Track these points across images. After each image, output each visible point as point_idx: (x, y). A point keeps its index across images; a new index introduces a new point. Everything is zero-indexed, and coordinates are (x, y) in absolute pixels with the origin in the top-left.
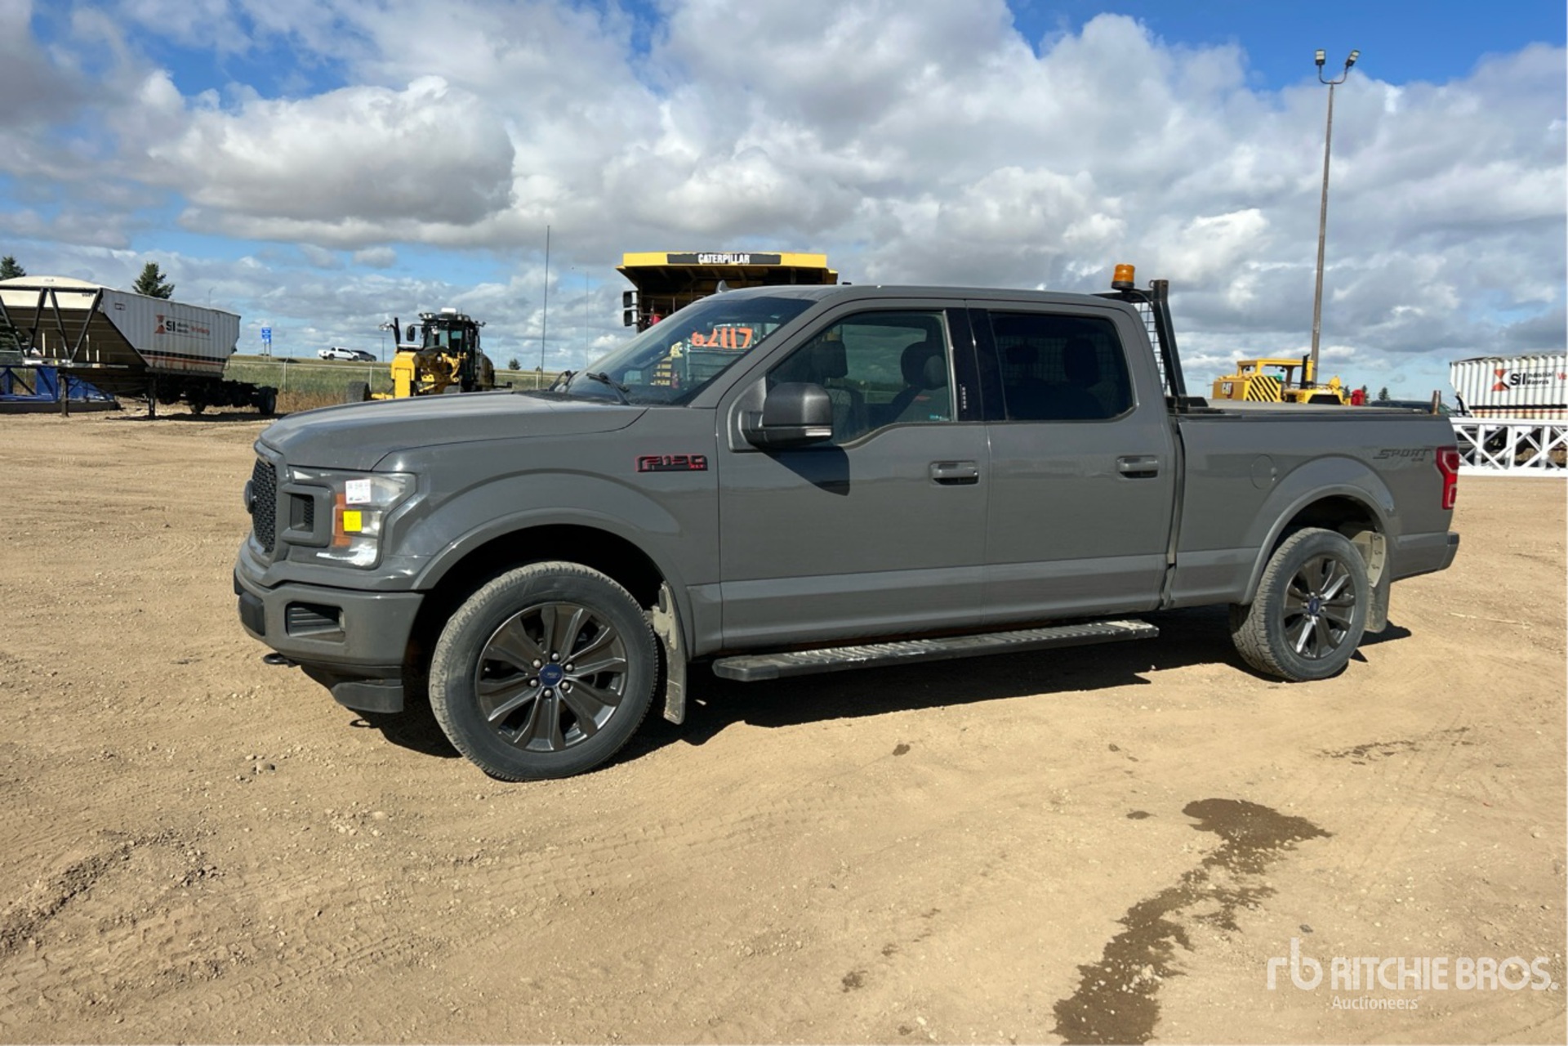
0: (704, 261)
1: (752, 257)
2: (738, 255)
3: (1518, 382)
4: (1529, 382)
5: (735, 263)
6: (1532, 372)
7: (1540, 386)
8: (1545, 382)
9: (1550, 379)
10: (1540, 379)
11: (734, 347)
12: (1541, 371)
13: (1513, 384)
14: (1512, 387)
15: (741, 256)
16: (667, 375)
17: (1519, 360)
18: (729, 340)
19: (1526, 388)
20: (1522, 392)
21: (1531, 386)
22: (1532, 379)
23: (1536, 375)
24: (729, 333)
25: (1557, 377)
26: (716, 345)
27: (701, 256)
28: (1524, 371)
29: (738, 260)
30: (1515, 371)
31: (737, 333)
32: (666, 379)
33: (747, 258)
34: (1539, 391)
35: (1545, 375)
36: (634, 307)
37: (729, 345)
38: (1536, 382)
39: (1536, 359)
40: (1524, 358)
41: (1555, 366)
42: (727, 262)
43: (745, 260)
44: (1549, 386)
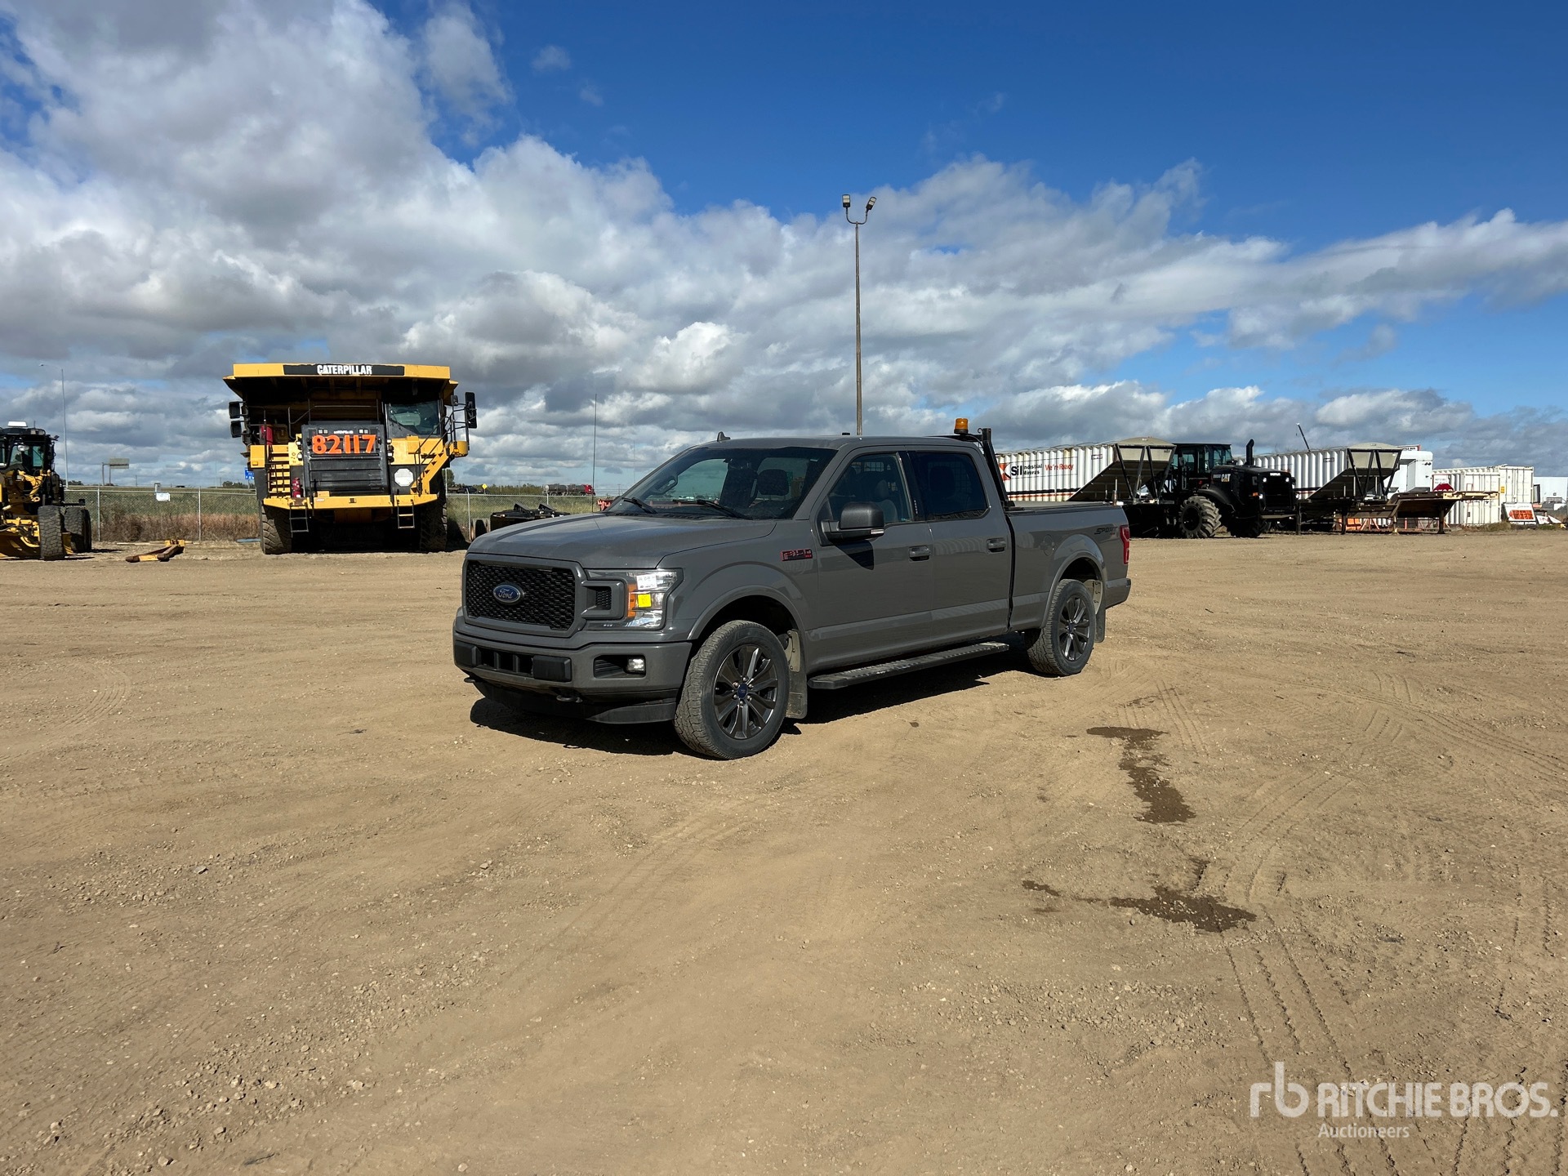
0: (324, 371)
1: (374, 368)
2: (360, 367)
3: (1017, 473)
4: (1025, 473)
5: (357, 374)
6: (1027, 464)
7: (1033, 475)
8: (1037, 472)
9: (1040, 470)
10: (1033, 470)
11: (357, 451)
12: (1033, 464)
13: (1013, 474)
14: (1012, 477)
15: (363, 367)
16: (287, 482)
17: (1015, 455)
18: (352, 446)
19: (1023, 478)
20: (1020, 480)
21: (1027, 476)
22: (1027, 470)
23: (1030, 467)
24: (352, 440)
25: (1045, 468)
26: (340, 451)
27: (319, 367)
28: (1020, 464)
29: (360, 371)
30: (1014, 465)
31: (360, 439)
32: (287, 486)
33: (369, 369)
34: (1033, 480)
35: (1036, 467)
36: (242, 418)
37: (352, 450)
38: (1030, 473)
39: (1029, 454)
40: (1020, 454)
41: (1043, 460)
42: (348, 372)
43: (367, 371)
44: (1040, 475)
